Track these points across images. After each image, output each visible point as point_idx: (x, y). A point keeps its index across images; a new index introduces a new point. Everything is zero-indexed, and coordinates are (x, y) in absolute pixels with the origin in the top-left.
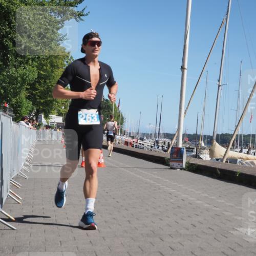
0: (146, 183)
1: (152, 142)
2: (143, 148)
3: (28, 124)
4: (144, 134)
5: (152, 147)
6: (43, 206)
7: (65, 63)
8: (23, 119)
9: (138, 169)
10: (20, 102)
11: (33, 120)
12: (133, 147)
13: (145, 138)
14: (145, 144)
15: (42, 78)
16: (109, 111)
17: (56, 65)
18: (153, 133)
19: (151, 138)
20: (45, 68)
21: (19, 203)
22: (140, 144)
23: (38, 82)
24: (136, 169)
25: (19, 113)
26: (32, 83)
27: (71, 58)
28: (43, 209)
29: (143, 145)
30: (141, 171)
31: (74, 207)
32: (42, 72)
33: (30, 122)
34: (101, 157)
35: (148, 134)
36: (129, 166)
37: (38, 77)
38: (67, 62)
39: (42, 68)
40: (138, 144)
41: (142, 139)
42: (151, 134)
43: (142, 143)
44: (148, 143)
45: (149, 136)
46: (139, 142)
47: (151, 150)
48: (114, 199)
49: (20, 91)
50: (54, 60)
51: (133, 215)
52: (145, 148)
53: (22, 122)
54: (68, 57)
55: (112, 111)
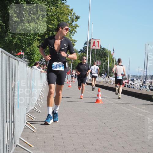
0: (136, 116)
1: (141, 83)
2: (133, 88)
3: (40, 68)
4: (134, 76)
5: (141, 86)
6: (53, 135)
7: (69, 18)
8: (35, 64)
9: (130, 105)
10: (33, 51)
11: (44, 65)
12: (125, 86)
13: (135, 79)
14: (135, 84)
15: (50, 31)
16: (105, 58)
17: (61, 20)
18: (142, 75)
19: (140, 79)
20: (53, 22)
21: (34, 132)
22: (131, 84)
23: (47, 34)
24: (128, 105)
25: (32, 60)
26: (42, 35)
27: (74, 14)
28: (53, 136)
29: (134, 85)
30: (132, 106)
31: (78, 135)
32: (50, 26)
33: (41, 67)
34: (99, 95)
35: (138, 76)
36: (122, 102)
37: (47, 30)
38: (71, 17)
39: (51, 22)
40: (129, 84)
41: (132, 80)
42: (140, 76)
43: (133, 83)
44: (137, 83)
45: (138, 78)
46: (129, 83)
47: (140, 89)
48: (110, 129)
49: (33, 42)
50: (60, 16)
51: (126, 142)
52: (135, 88)
53: (35, 67)
54: (71, 13)
55: (107, 57)
